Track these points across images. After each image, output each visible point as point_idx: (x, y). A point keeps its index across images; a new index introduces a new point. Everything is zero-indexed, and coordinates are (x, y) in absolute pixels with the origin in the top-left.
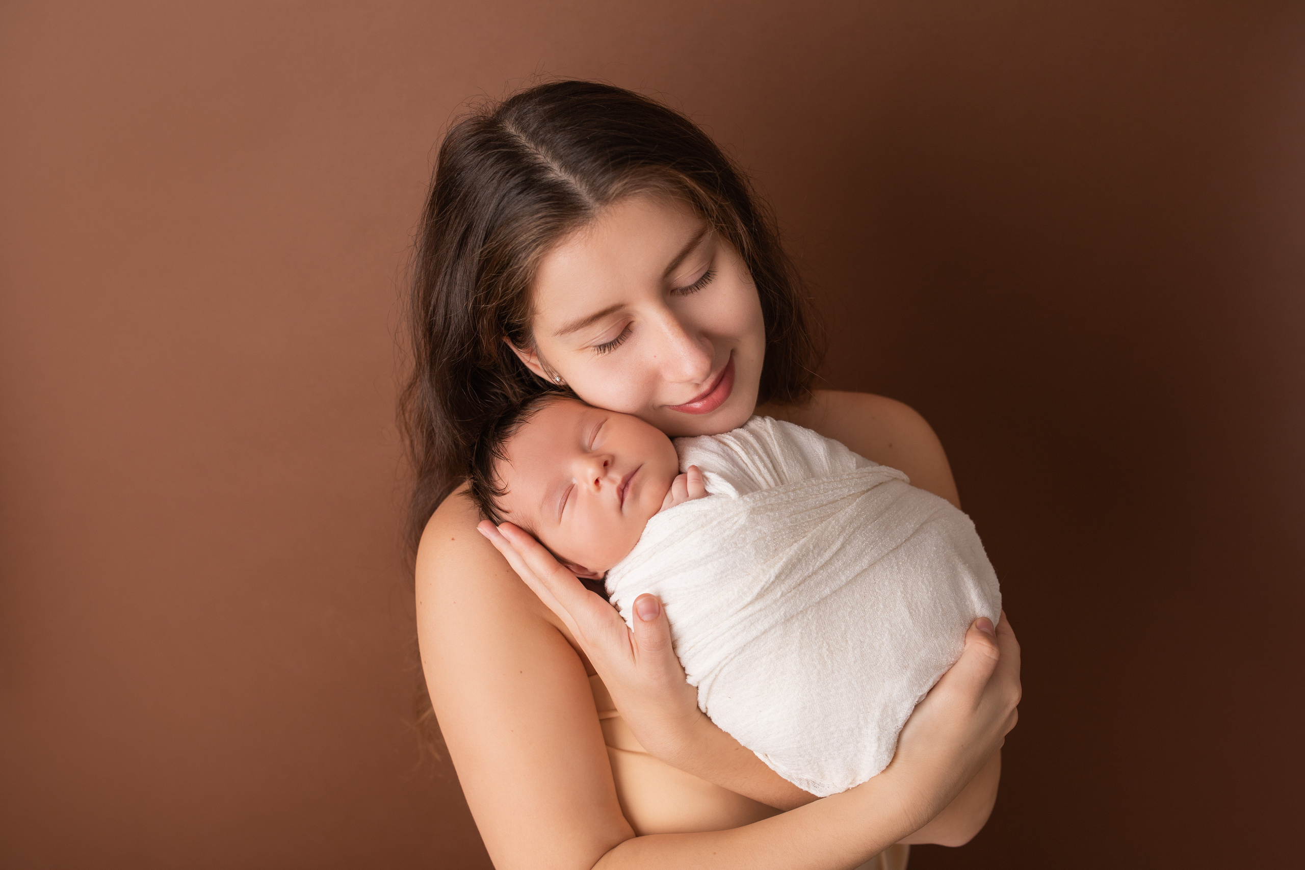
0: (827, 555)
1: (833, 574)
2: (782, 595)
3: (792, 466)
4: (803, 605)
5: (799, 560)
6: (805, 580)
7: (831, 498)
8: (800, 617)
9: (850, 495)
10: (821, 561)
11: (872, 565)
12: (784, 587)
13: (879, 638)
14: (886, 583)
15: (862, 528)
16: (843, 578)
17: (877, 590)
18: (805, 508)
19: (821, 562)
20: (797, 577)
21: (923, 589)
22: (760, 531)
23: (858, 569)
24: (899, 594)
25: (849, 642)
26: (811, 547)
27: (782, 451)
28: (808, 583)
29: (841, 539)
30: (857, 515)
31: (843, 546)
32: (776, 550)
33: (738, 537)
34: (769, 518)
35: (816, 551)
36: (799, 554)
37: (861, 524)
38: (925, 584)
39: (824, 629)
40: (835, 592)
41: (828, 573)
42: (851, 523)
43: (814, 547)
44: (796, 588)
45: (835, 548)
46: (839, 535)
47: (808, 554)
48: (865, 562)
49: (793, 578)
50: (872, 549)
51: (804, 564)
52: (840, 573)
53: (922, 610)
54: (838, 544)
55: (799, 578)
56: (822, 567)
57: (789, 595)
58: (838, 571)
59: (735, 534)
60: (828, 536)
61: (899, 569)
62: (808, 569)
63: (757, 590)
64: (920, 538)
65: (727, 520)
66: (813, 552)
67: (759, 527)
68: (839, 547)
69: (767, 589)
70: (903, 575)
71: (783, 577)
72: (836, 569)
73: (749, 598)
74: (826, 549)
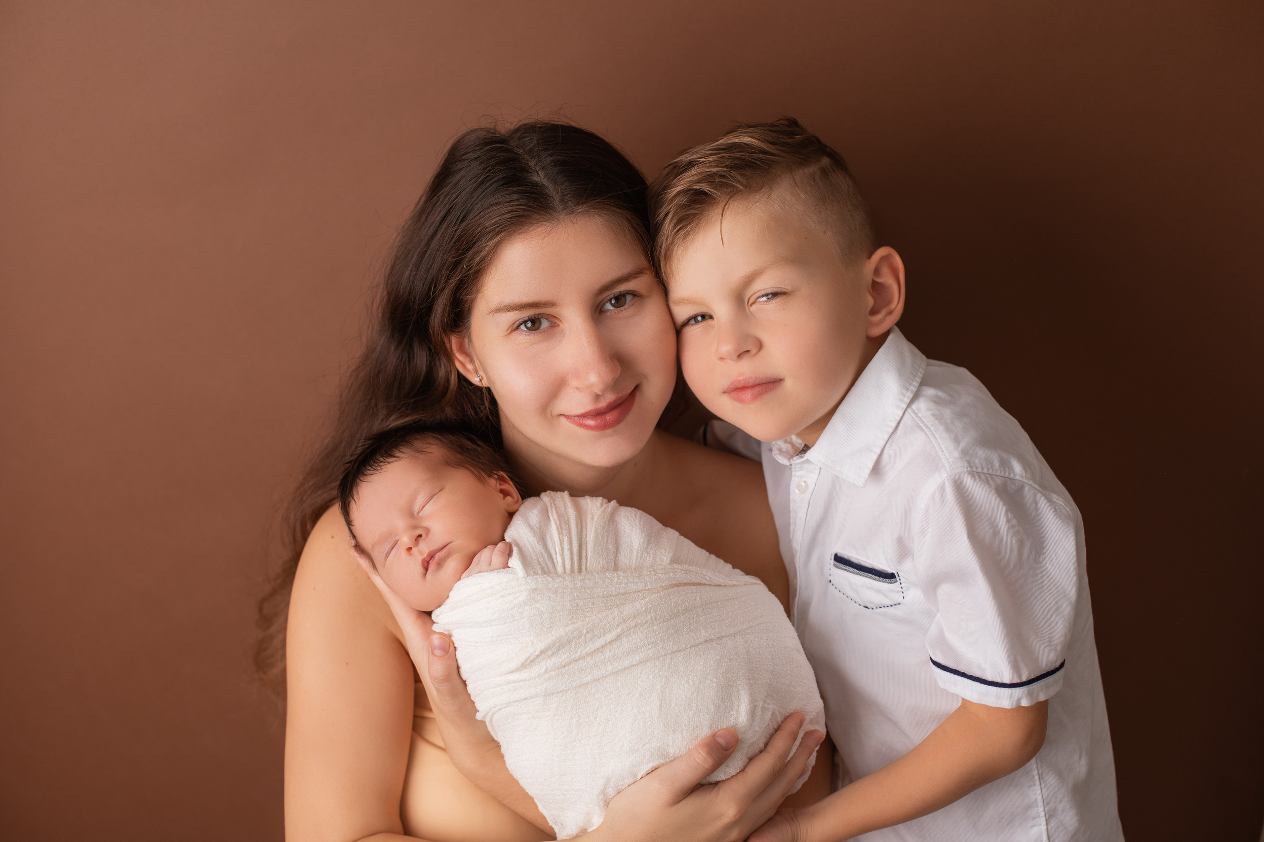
0: (599, 643)
1: (600, 664)
2: (546, 671)
3: (598, 553)
4: (564, 687)
5: (569, 642)
6: (571, 663)
7: (622, 591)
8: (560, 695)
9: (646, 590)
10: (592, 647)
11: (642, 662)
12: (550, 663)
13: (624, 720)
14: (651, 677)
15: (646, 626)
16: (609, 669)
17: (639, 682)
18: (591, 596)
19: (590, 648)
20: (563, 657)
21: (684, 688)
22: (538, 609)
23: (627, 663)
24: (658, 687)
25: (598, 718)
26: (585, 631)
27: (596, 537)
28: (573, 667)
29: (619, 630)
30: (645, 611)
31: (619, 637)
32: (550, 627)
33: (517, 611)
34: (550, 599)
35: (588, 636)
36: (569, 636)
37: (646, 622)
38: (689, 684)
39: (579, 705)
40: (598, 680)
41: (595, 662)
42: (635, 617)
43: (587, 632)
44: (560, 670)
45: (609, 637)
46: (618, 625)
47: (580, 637)
48: (637, 658)
49: (560, 657)
50: (649, 649)
51: (573, 646)
52: (609, 663)
53: (673, 705)
54: (614, 634)
55: (565, 660)
56: (591, 654)
57: (553, 673)
58: (606, 661)
59: (514, 607)
60: (605, 625)
61: (669, 667)
62: (576, 652)
63: (522, 658)
64: (709, 646)
65: (510, 594)
66: (585, 635)
67: (538, 605)
68: (614, 638)
69: (533, 661)
70: (669, 673)
71: (550, 653)
72: (605, 659)
73: (513, 665)
74: (601, 636)
